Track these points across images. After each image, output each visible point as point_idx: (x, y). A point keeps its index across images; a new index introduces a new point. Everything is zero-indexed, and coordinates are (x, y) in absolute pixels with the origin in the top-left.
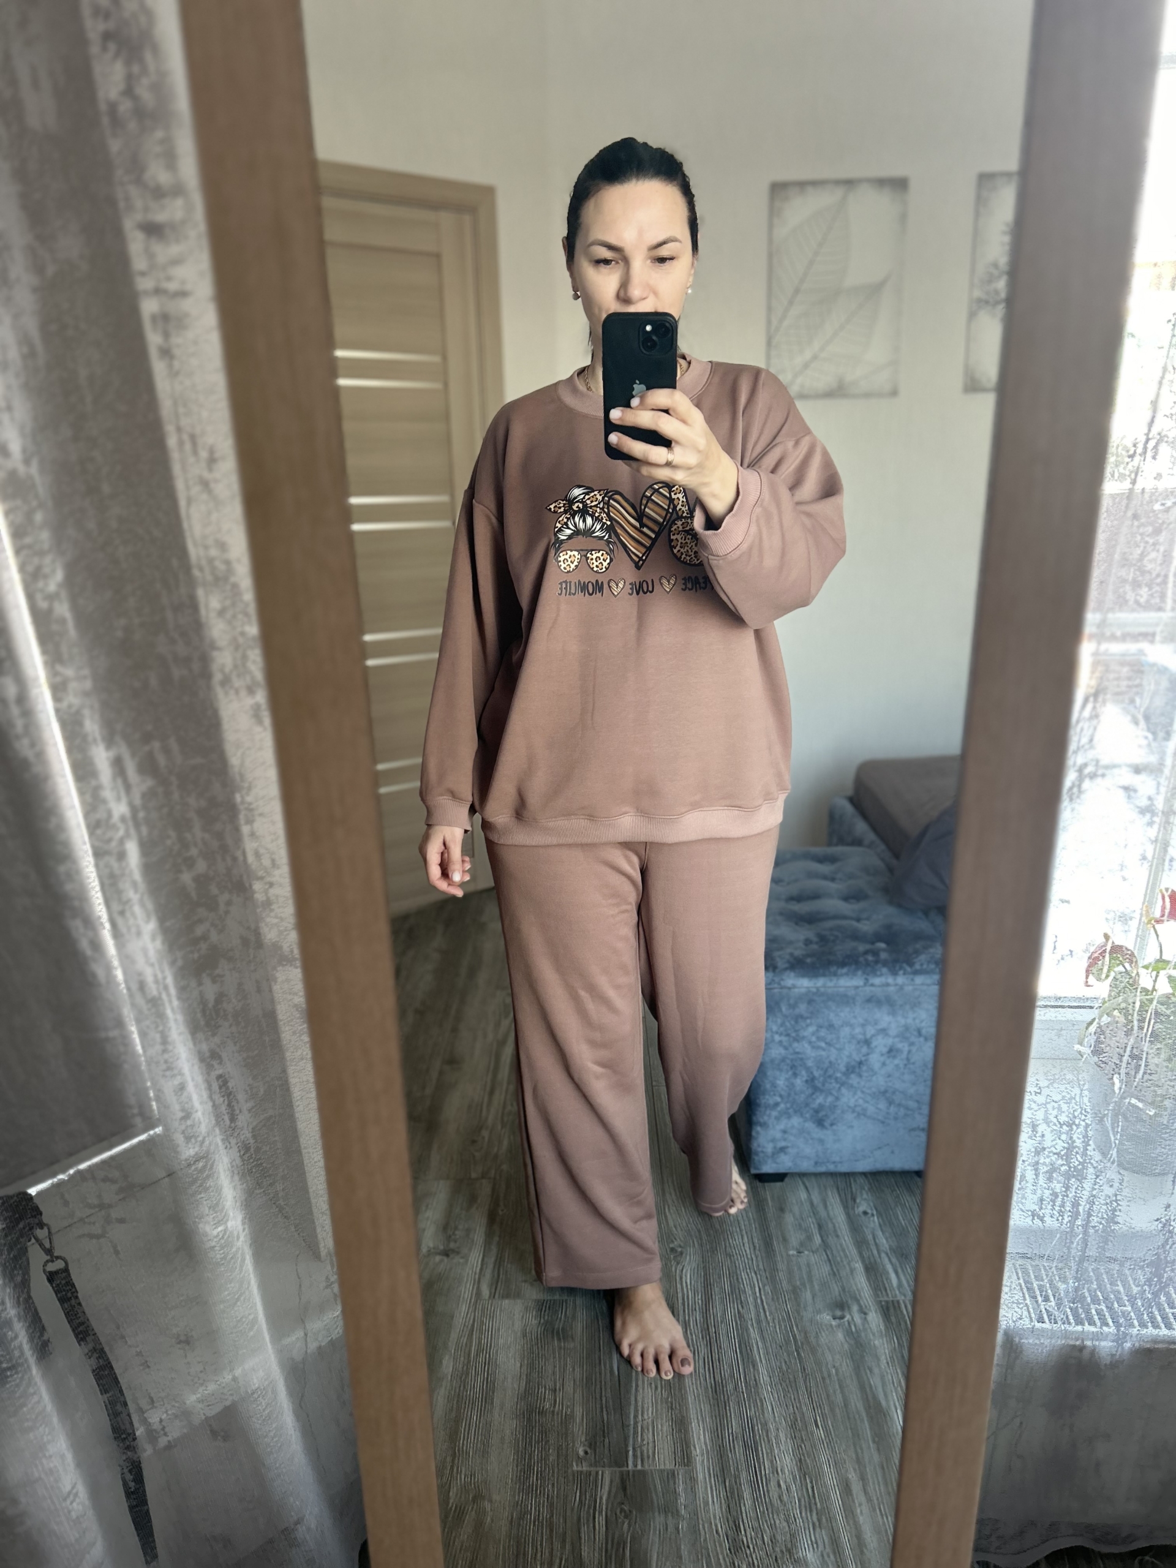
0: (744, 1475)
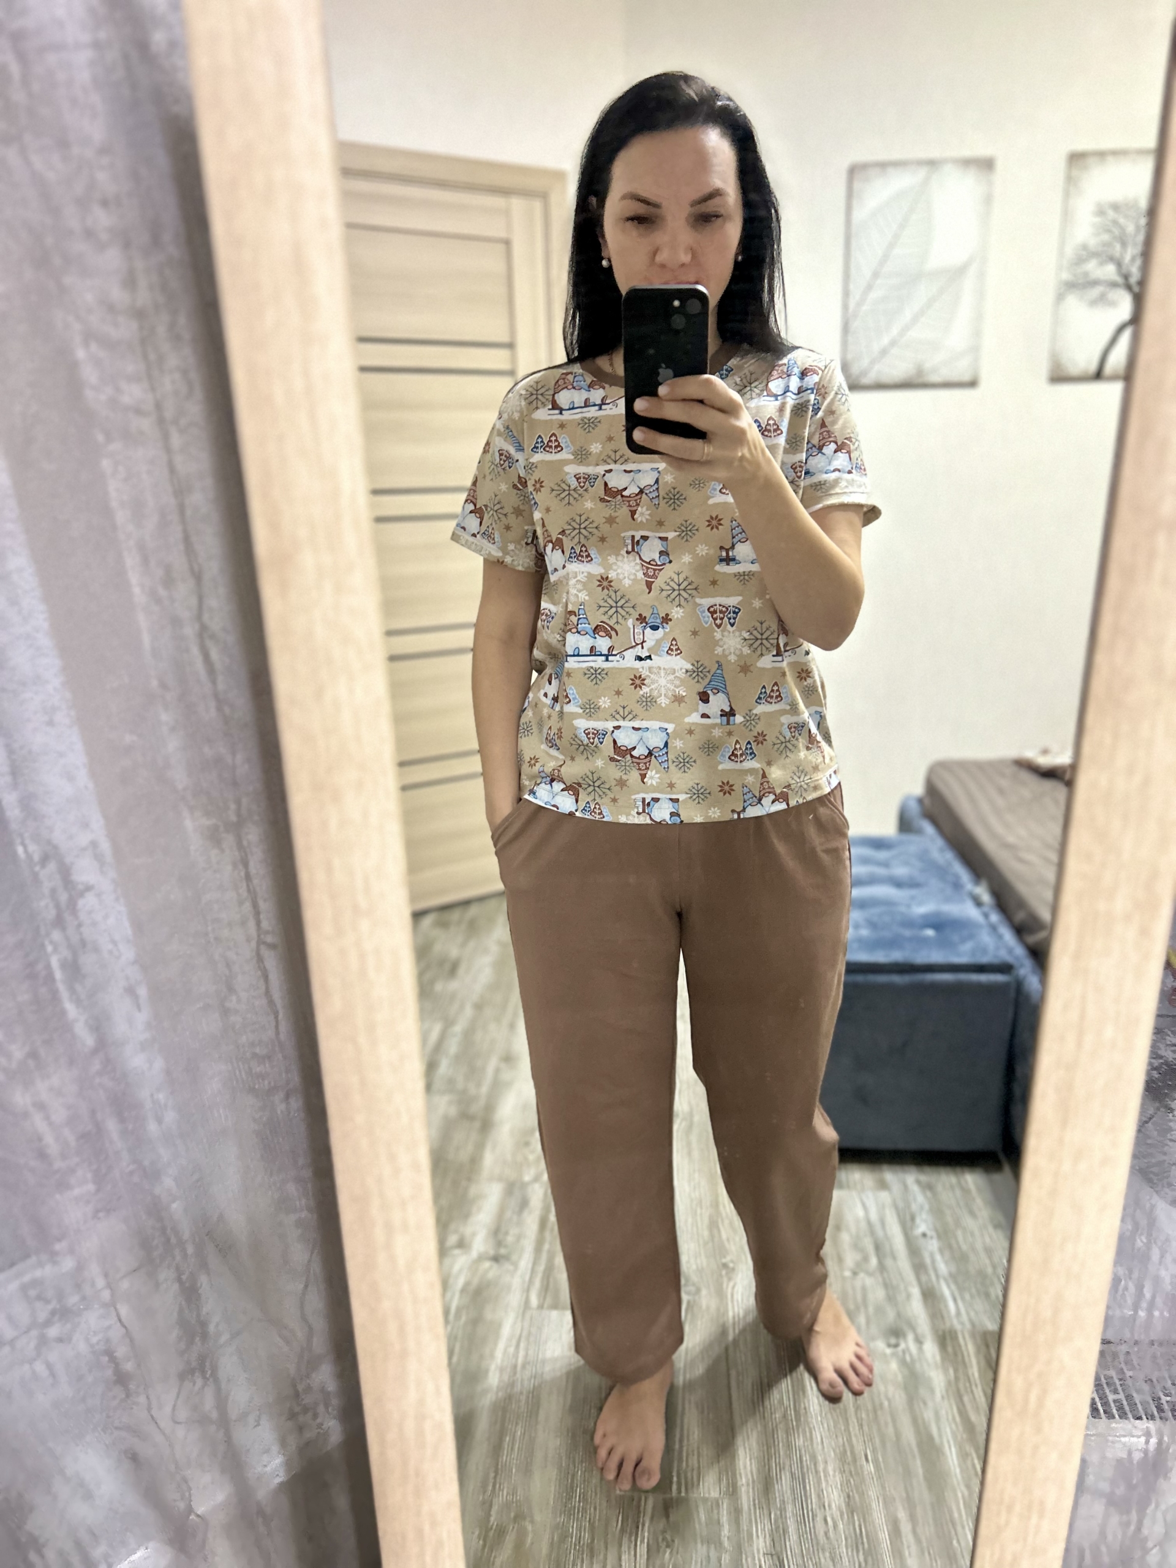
0: (790, 1508)
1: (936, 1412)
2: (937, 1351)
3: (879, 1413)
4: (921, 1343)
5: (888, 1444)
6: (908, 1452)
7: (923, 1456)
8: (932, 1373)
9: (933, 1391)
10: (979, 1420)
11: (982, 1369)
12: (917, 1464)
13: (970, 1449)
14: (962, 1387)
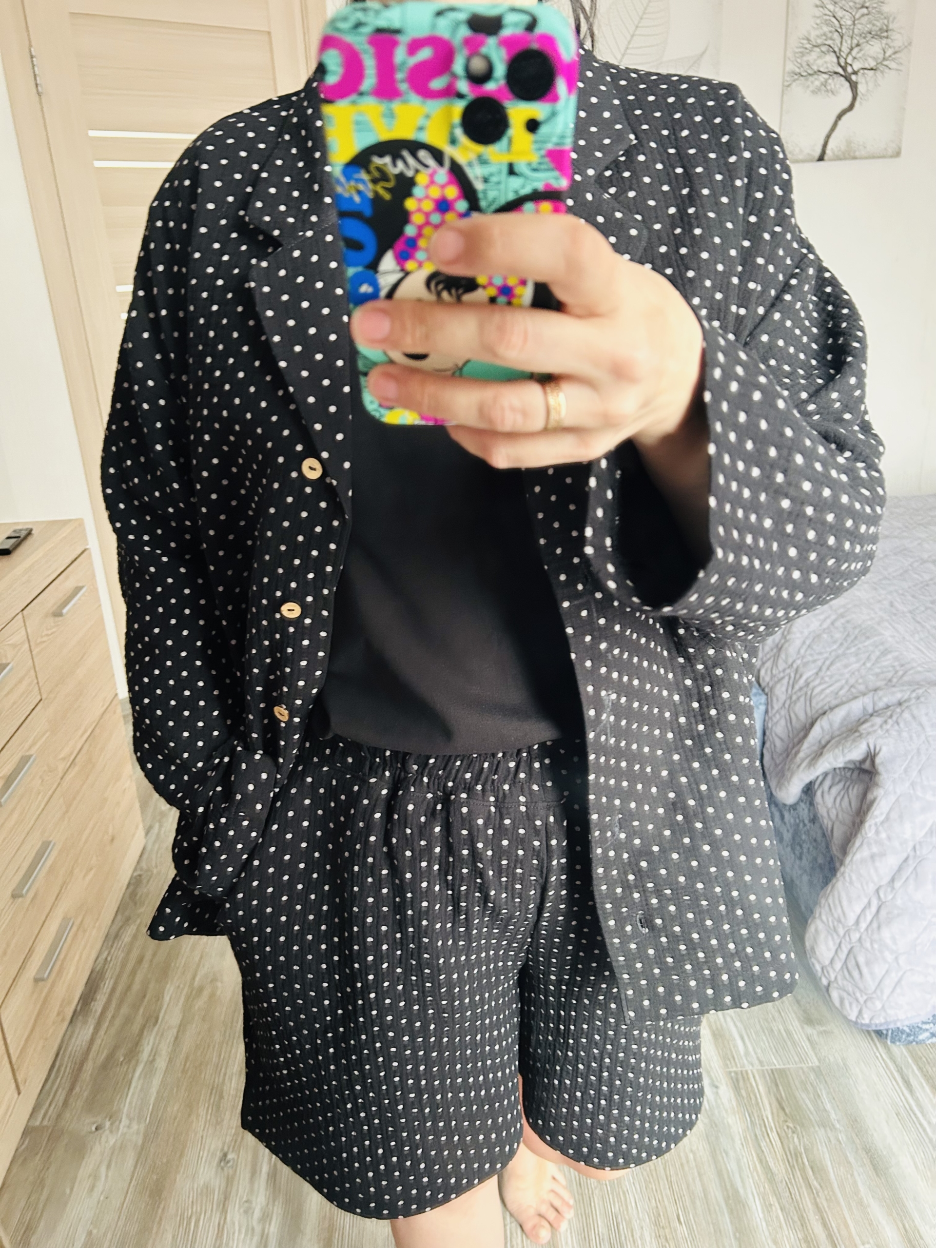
1: (738, 1162)
2: (732, 1095)
3: (686, 1168)
4: (717, 1087)
5: (698, 1203)
6: (717, 1208)
7: (731, 1212)
8: (730, 1121)
9: (733, 1140)
10: (779, 1169)
11: (775, 1111)
12: (726, 1222)
13: (773, 1200)
14: (758, 1132)
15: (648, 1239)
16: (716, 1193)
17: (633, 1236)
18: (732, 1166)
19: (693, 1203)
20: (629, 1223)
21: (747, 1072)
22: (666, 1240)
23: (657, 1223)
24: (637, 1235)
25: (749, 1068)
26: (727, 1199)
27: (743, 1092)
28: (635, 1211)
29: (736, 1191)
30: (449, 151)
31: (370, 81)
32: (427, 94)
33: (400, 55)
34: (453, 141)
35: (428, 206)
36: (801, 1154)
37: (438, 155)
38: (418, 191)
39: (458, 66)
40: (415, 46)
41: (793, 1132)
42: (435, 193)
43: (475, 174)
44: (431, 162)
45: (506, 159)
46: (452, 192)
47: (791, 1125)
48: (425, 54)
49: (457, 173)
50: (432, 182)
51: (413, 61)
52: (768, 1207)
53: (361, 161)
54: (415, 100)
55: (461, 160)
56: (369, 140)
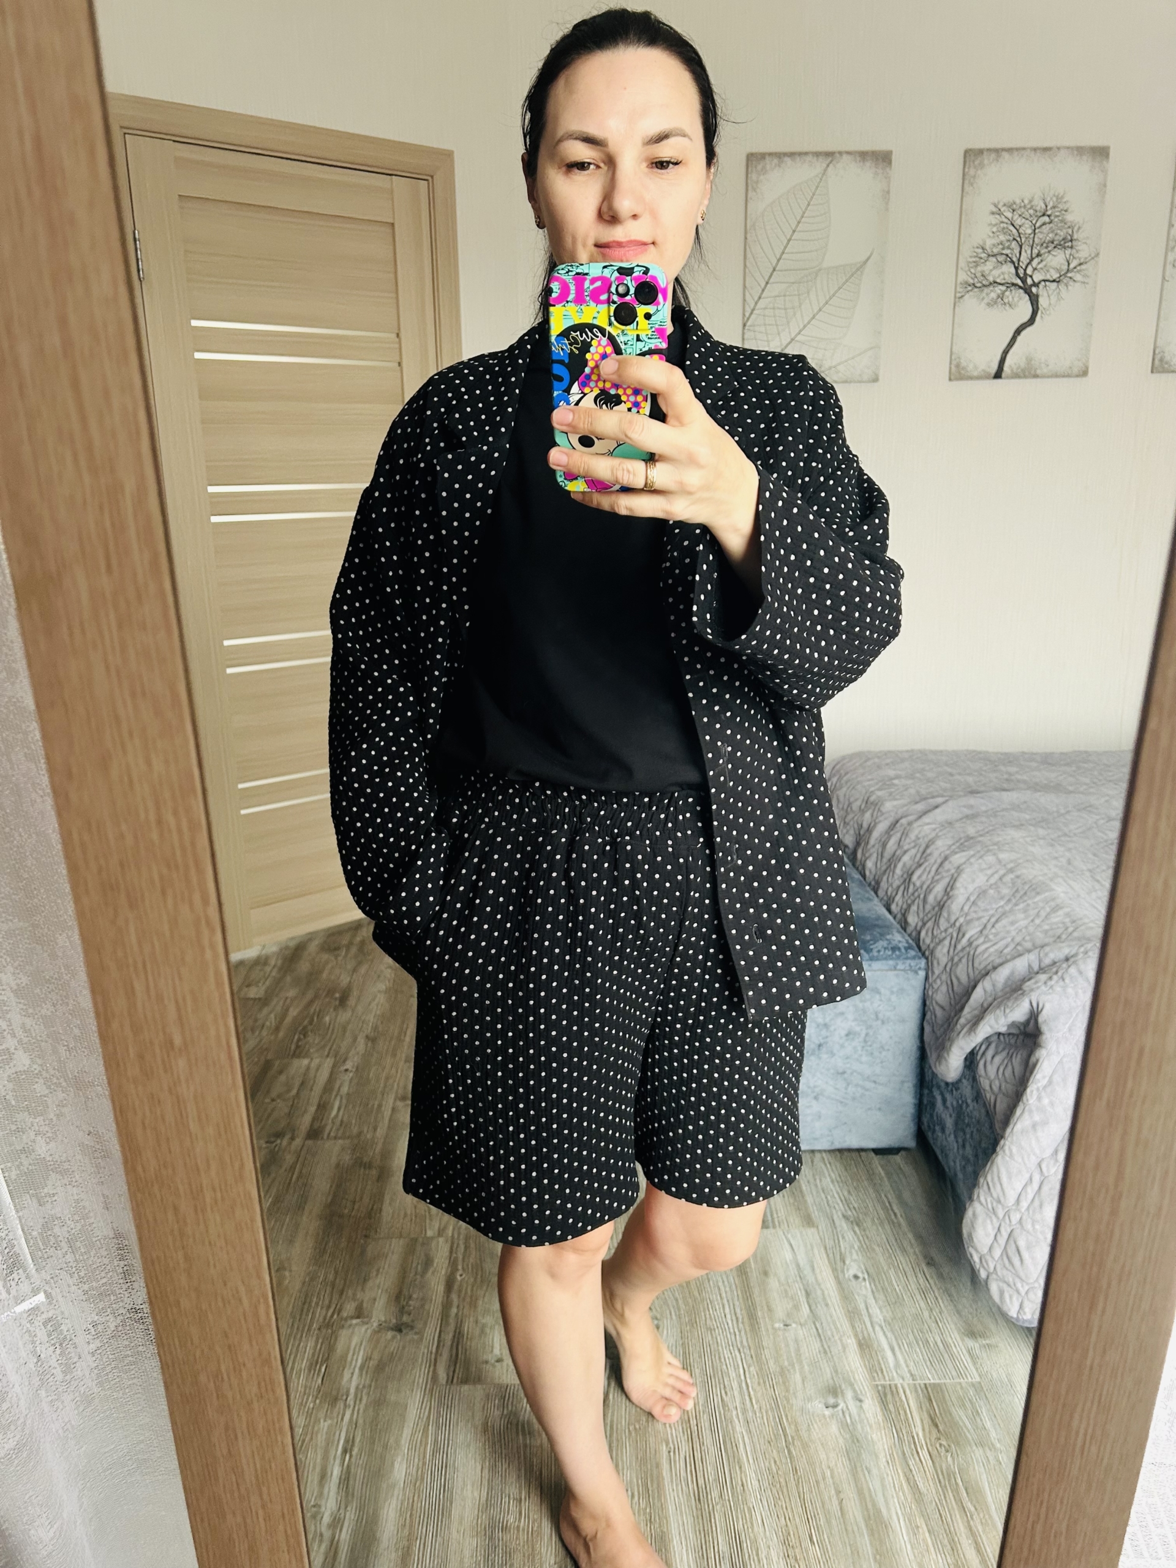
1: (882, 1480)
2: (879, 1409)
3: (822, 1486)
4: (861, 1401)
5: (834, 1522)
6: (855, 1529)
7: (872, 1533)
8: (874, 1436)
9: (877, 1457)
10: (927, 1486)
11: (927, 1427)
12: (865, 1543)
13: (920, 1522)
14: (906, 1449)
15: (775, 1559)
16: (854, 1511)
17: (758, 1555)
18: (875, 1485)
19: (828, 1522)
20: (754, 1541)
21: (896, 1386)
22: (796, 1560)
23: (786, 1542)
24: (763, 1556)
25: (898, 1381)
26: (867, 1519)
27: (891, 1406)
28: (761, 1529)
29: (878, 1512)
30: (608, 329)
31: (571, 297)
32: (598, 302)
33: (587, 284)
34: (610, 324)
35: (597, 357)
36: (954, 1473)
37: (603, 331)
38: (592, 349)
39: (613, 289)
40: (593, 281)
41: (947, 1451)
42: (601, 350)
43: (620, 339)
44: (599, 334)
45: (635, 333)
46: (609, 350)
47: (944, 1443)
48: (598, 284)
49: (612, 340)
50: (599, 344)
51: (592, 287)
52: (914, 1530)
53: (565, 334)
54: (592, 304)
55: (614, 332)
56: (570, 323)
